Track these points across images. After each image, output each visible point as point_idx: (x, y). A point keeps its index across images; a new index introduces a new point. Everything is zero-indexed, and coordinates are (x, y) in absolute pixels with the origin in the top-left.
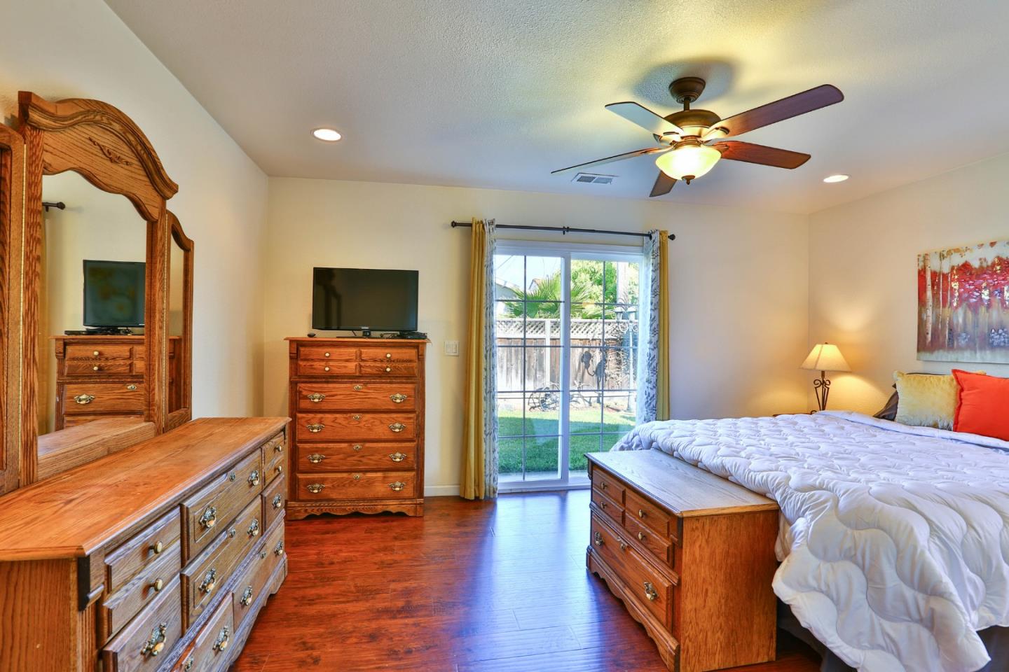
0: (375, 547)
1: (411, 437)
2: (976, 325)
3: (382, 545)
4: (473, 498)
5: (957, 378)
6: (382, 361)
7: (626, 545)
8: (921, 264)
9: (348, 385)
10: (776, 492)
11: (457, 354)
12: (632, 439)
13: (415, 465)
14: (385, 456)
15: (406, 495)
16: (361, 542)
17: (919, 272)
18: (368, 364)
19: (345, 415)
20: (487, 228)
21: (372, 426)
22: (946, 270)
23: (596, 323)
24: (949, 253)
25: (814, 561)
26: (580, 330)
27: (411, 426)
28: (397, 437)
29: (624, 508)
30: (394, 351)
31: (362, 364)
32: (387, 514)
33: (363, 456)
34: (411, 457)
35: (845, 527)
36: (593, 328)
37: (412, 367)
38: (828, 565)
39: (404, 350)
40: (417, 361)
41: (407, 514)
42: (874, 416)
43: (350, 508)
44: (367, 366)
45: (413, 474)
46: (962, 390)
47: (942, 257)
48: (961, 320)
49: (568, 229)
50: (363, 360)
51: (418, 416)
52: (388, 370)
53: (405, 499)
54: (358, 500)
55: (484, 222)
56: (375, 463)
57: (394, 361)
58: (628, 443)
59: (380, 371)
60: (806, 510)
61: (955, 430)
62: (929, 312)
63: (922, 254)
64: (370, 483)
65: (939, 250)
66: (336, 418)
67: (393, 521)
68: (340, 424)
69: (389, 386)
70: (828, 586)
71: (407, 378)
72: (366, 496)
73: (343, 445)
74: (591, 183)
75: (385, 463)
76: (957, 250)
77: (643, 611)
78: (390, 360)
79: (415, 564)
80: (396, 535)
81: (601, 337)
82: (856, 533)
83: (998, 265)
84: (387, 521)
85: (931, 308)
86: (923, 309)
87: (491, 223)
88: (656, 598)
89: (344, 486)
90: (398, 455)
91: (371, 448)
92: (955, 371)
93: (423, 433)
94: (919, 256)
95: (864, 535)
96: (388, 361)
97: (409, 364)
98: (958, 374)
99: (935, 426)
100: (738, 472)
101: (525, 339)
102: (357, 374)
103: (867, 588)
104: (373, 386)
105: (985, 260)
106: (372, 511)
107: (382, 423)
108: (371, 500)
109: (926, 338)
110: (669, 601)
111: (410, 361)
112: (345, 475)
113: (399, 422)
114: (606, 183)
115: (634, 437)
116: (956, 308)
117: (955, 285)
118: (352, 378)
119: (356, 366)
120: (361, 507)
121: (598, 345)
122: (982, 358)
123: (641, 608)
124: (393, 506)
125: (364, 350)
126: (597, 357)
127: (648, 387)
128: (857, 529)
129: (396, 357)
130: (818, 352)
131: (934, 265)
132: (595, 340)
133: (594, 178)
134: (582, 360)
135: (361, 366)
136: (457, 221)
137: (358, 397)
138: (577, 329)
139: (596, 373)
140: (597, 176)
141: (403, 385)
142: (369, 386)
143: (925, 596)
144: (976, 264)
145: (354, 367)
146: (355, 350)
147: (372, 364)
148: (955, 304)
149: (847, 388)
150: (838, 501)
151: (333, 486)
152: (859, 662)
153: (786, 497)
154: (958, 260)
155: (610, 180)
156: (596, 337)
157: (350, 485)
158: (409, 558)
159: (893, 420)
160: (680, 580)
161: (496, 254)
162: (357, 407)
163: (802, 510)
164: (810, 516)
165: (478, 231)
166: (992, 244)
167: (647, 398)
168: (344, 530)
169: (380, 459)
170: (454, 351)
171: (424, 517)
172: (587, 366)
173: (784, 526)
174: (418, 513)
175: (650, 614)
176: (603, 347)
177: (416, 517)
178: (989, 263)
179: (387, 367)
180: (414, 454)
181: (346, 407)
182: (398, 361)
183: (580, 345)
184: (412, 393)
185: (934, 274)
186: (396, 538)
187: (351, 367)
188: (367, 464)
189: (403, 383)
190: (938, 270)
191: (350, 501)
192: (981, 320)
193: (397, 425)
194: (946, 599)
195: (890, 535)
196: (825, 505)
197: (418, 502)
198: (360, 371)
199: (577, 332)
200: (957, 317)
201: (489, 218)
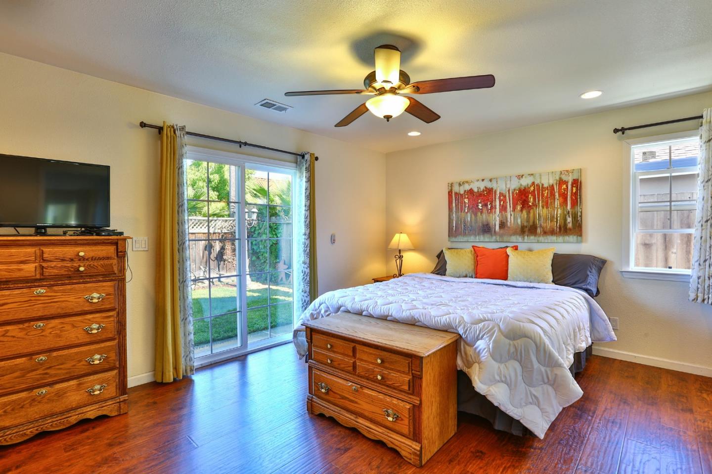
0: (92, 463)
1: (111, 336)
2: (476, 221)
3: (99, 458)
4: (172, 380)
5: (474, 250)
6: (72, 260)
7: (359, 386)
8: (450, 188)
9: (25, 290)
10: (459, 327)
11: (146, 249)
12: (319, 307)
13: (117, 363)
14: (80, 361)
15: (107, 396)
16: (68, 464)
17: (449, 193)
18: (53, 264)
19: (21, 326)
20: (178, 133)
21: (61, 331)
22: (462, 192)
23: (216, 220)
24: (463, 183)
25: (495, 365)
26: (203, 225)
27: (110, 323)
28: (94, 339)
29: (354, 360)
30: (88, 248)
31: (44, 265)
32: (85, 423)
33: (50, 368)
34: (113, 356)
35: (509, 341)
36: (214, 225)
37: (111, 265)
38: (503, 365)
39: (100, 248)
40: (116, 257)
41: (109, 415)
42: (431, 273)
43: (31, 431)
44: (52, 267)
45: (115, 372)
46: (477, 256)
47: (460, 185)
48: (469, 219)
49: (246, 144)
50: (44, 261)
51: (118, 313)
52: (82, 269)
53: (106, 400)
54: (44, 417)
55: (175, 127)
56: (66, 371)
57: (87, 260)
58: (316, 310)
59: (71, 271)
60: (484, 335)
61: (476, 278)
62: (454, 215)
63: (450, 183)
64: (60, 395)
65: (458, 181)
66: (7, 331)
67: (93, 428)
68: (14, 337)
69: (82, 286)
70: (505, 377)
71: (104, 275)
72: (57, 410)
73: (18, 361)
74: (270, 109)
75: (81, 367)
76: (467, 182)
77: (381, 431)
78: (83, 259)
79: (153, 464)
80: (108, 441)
81: (219, 231)
82: (515, 342)
83: (485, 191)
84: (87, 430)
85: (454, 212)
86: (451, 213)
87: (183, 128)
88: (397, 418)
89: (22, 407)
90: (97, 356)
91: (60, 356)
92: (473, 246)
93: (125, 329)
94: (449, 183)
95: (519, 342)
96: (79, 260)
97: (106, 262)
98: (475, 248)
99: (466, 276)
100: (427, 318)
101: (209, 233)
102: (38, 277)
103: (523, 372)
104: (61, 288)
105: (480, 188)
106: (64, 425)
107: (74, 326)
108: (62, 413)
109: (453, 229)
110: (411, 418)
111: (108, 258)
112: (23, 395)
113: (96, 323)
114: (281, 111)
115: (320, 305)
116: (467, 213)
117: (466, 201)
118: (29, 282)
119: (36, 267)
120: (49, 425)
121: (217, 238)
122: (479, 239)
123: (377, 429)
124: (91, 412)
125: (46, 250)
126: (217, 246)
127: (304, 267)
128: (514, 339)
129: (91, 254)
130: (398, 238)
131: (456, 189)
132: (215, 233)
133: (275, 105)
134: (205, 248)
135: (42, 268)
136: (146, 121)
137: (40, 302)
138: (201, 225)
139: (216, 258)
140: (278, 105)
141: (100, 284)
142: (55, 288)
143: (550, 368)
144: (476, 190)
145: (34, 269)
146: (34, 250)
147: (60, 264)
148: (466, 211)
149: (412, 259)
150: (499, 326)
151: (5, 412)
152: (521, 415)
153: (467, 330)
154: (467, 187)
155: (285, 109)
156: (216, 231)
157: (31, 405)
158: (142, 460)
159: (445, 275)
160: (421, 401)
161: (187, 158)
162: (40, 314)
163: (481, 336)
164: (488, 338)
165: (169, 135)
166: (483, 180)
167: (304, 275)
168: (31, 458)
169: (74, 366)
170: (143, 246)
171: (129, 413)
172: (210, 253)
173: (464, 348)
174: (121, 411)
175: (388, 431)
176: (222, 239)
177: (120, 415)
178: (482, 190)
179: (80, 266)
180: (116, 352)
181: (23, 316)
182: (93, 259)
183: (203, 238)
184: (111, 290)
185: (456, 194)
186: (110, 445)
187: (30, 269)
188: (55, 375)
189: (100, 281)
190: (458, 192)
191: (31, 422)
192: (478, 219)
193: (95, 326)
194: (562, 367)
195: (532, 340)
196: (494, 330)
197: (121, 400)
198: (42, 274)
199: (197, 228)
200: (467, 218)
201: (180, 124)
